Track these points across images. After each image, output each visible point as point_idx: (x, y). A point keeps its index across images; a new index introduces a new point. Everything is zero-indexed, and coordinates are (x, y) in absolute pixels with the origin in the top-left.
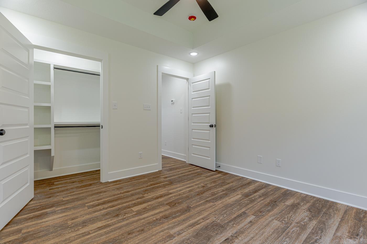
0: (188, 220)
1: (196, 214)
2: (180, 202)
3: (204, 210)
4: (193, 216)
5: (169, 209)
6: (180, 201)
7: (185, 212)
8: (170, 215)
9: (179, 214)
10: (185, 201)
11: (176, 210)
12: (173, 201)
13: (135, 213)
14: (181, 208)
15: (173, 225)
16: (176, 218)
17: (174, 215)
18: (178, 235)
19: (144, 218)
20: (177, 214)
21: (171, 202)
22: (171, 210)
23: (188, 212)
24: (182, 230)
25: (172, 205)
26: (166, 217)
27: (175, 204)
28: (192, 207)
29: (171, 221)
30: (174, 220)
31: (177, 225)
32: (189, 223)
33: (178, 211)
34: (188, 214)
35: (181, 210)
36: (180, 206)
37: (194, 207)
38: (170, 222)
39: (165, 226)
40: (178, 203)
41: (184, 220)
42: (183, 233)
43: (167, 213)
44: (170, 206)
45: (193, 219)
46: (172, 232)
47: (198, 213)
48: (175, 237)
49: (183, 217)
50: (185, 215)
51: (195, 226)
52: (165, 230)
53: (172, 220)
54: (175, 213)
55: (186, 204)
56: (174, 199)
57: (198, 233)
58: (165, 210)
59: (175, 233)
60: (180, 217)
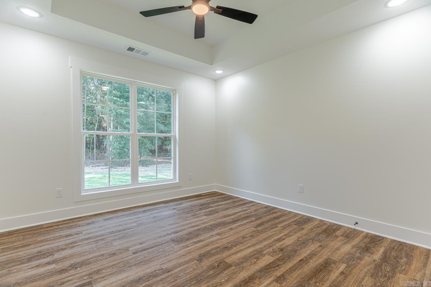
0: (203, 245)
1: (193, 251)
2: (211, 270)
3: (181, 256)
4: (197, 250)
5: (225, 258)
6: (211, 272)
7: (205, 253)
8: (223, 251)
9: (213, 252)
10: (203, 272)
11: (217, 257)
12: (222, 272)
13: (264, 252)
14: (210, 259)
15: (218, 242)
16: (215, 247)
17: (218, 250)
18: (213, 235)
19: (249, 247)
20: (215, 251)
21: (225, 270)
22: (222, 256)
23: (201, 254)
24: (209, 238)
25: (222, 264)
26: (226, 248)
27: (218, 266)
28: (196, 261)
29: (220, 244)
30: (218, 245)
31: (214, 241)
32: (203, 243)
33: (214, 255)
34: (203, 251)
35: (210, 257)
36: (212, 263)
37: (193, 261)
38: (222, 244)
39: (225, 241)
40: (214, 267)
41: (208, 245)
42: (209, 236)
43: (227, 253)
44: (226, 263)
45: (198, 246)
46: (218, 237)
47: (189, 253)
48: (216, 234)
49: (209, 248)
50: (206, 250)
51: (198, 241)
52: (224, 238)
53: (219, 246)
54: (217, 253)
55: (203, 266)
56: (222, 275)
57: (197, 236)
58: (229, 256)
59: (216, 236)
60: (211, 248)
